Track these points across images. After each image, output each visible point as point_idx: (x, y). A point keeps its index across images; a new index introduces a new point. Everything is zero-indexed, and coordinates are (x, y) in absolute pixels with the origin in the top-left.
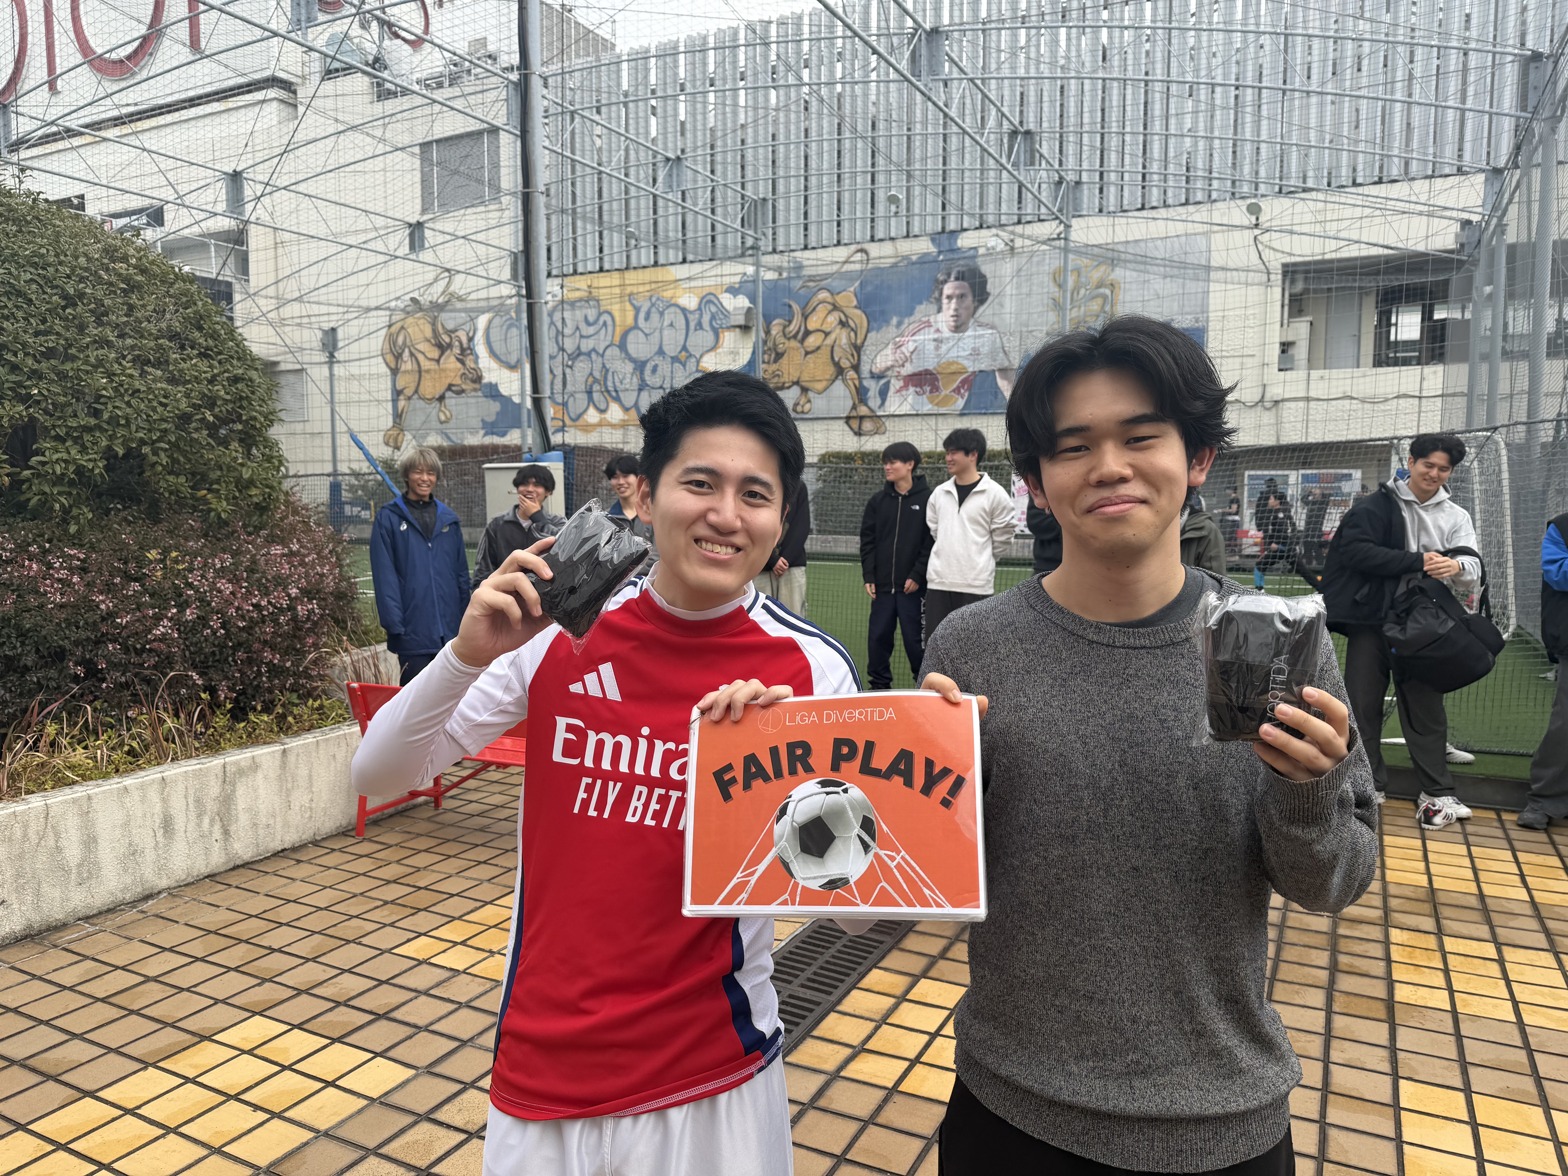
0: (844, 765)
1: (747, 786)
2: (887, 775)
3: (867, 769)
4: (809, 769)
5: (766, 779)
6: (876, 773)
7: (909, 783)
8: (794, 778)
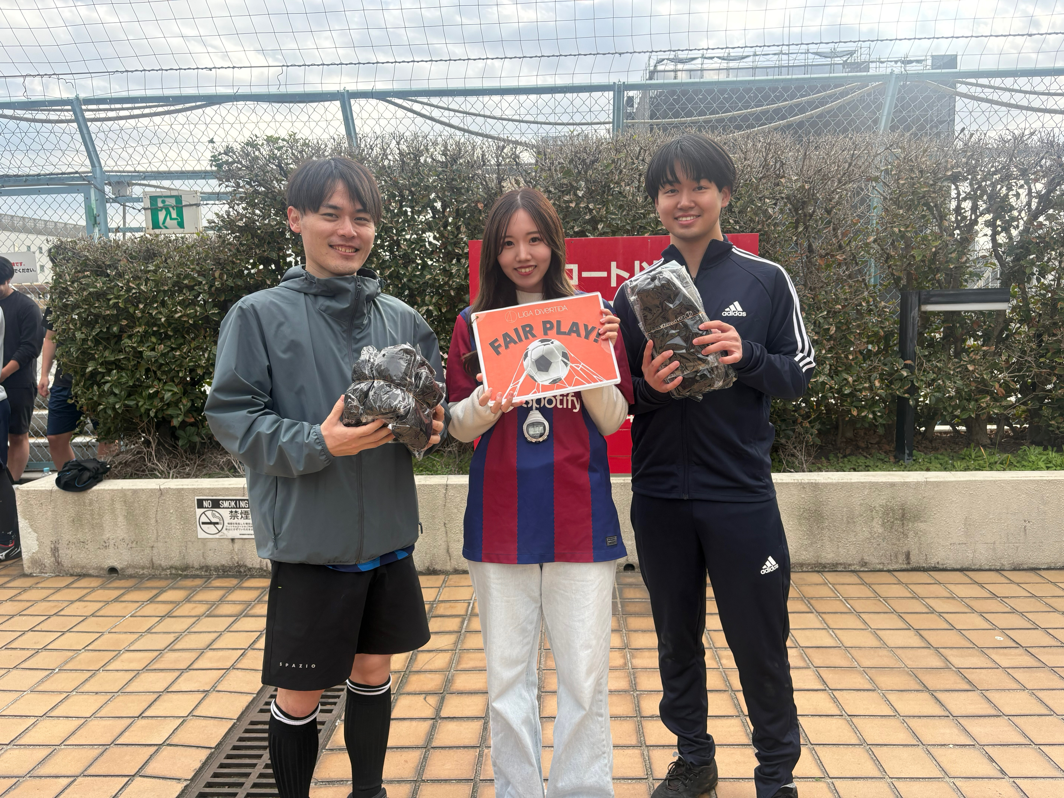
0: (549, 332)
1: (507, 347)
2: (569, 333)
3: (559, 332)
4: (534, 336)
5: (515, 343)
6: (564, 333)
7: (579, 335)
8: (528, 341)
